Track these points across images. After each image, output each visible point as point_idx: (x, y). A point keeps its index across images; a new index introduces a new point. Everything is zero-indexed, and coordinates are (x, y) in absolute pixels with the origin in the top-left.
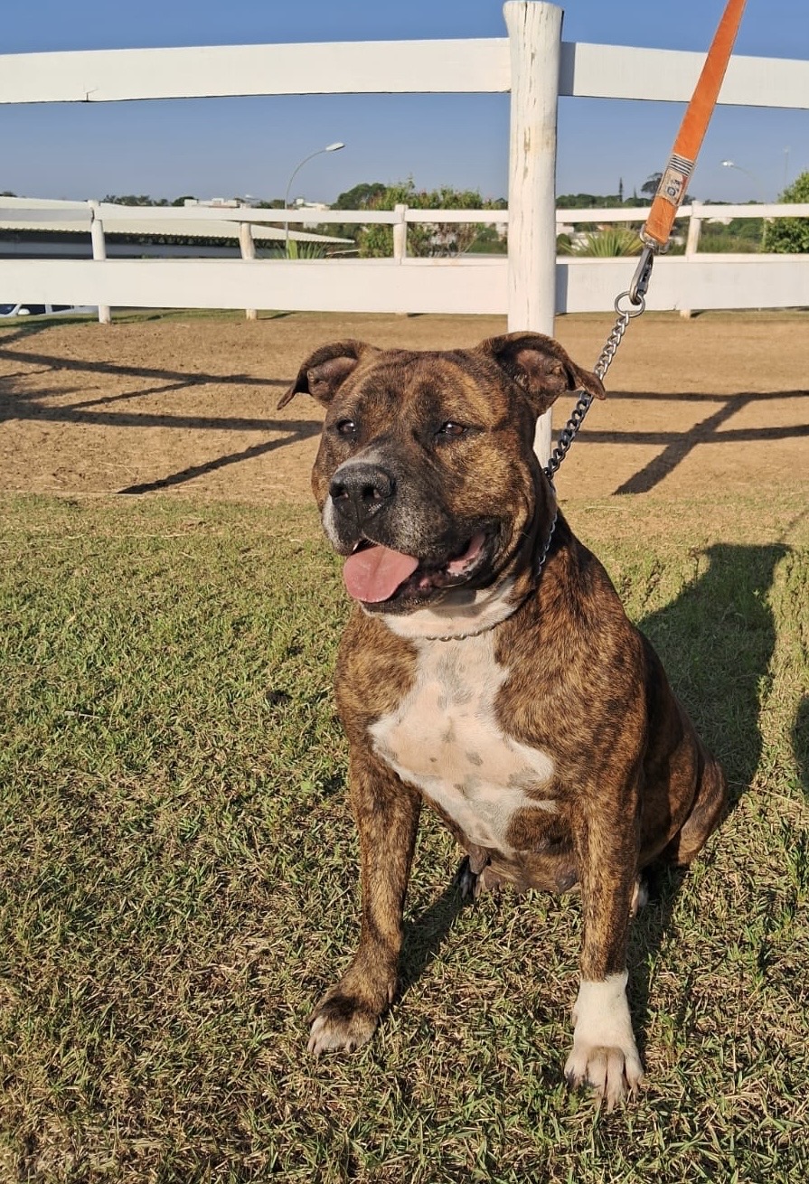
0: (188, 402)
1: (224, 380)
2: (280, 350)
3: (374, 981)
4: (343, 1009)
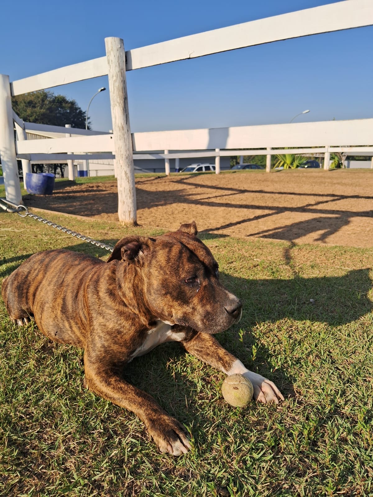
0: (238, 199)
2: (276, 182)
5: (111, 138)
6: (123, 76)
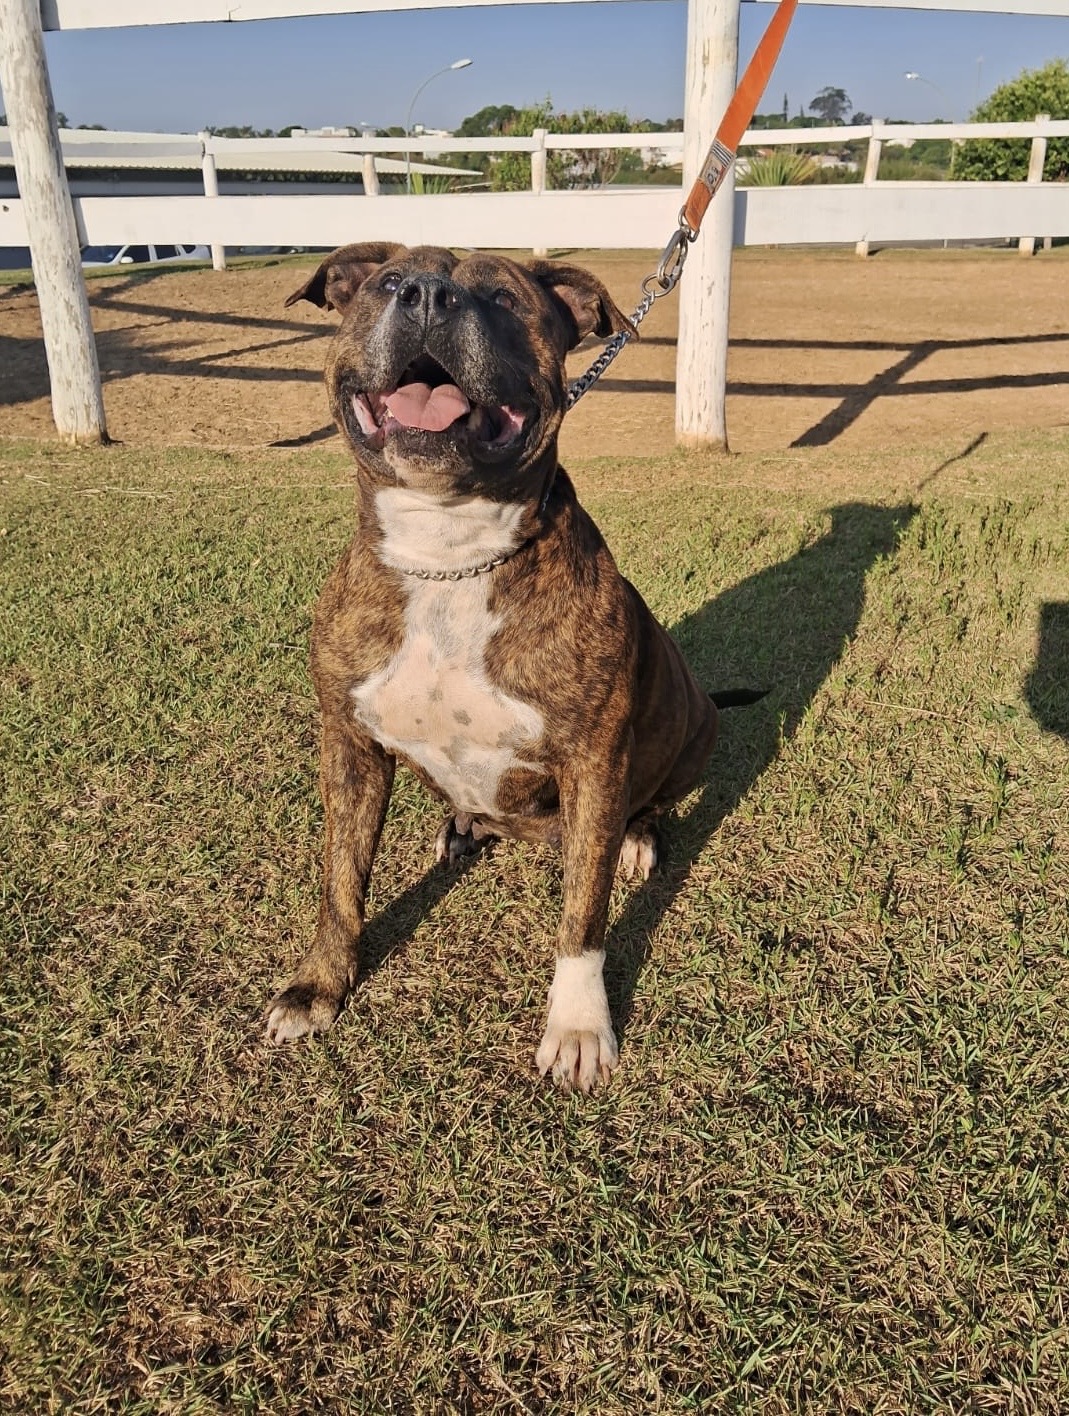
3: (333, 966)
4: (301, 998)
5: (5, 208)
6: (39, 48)
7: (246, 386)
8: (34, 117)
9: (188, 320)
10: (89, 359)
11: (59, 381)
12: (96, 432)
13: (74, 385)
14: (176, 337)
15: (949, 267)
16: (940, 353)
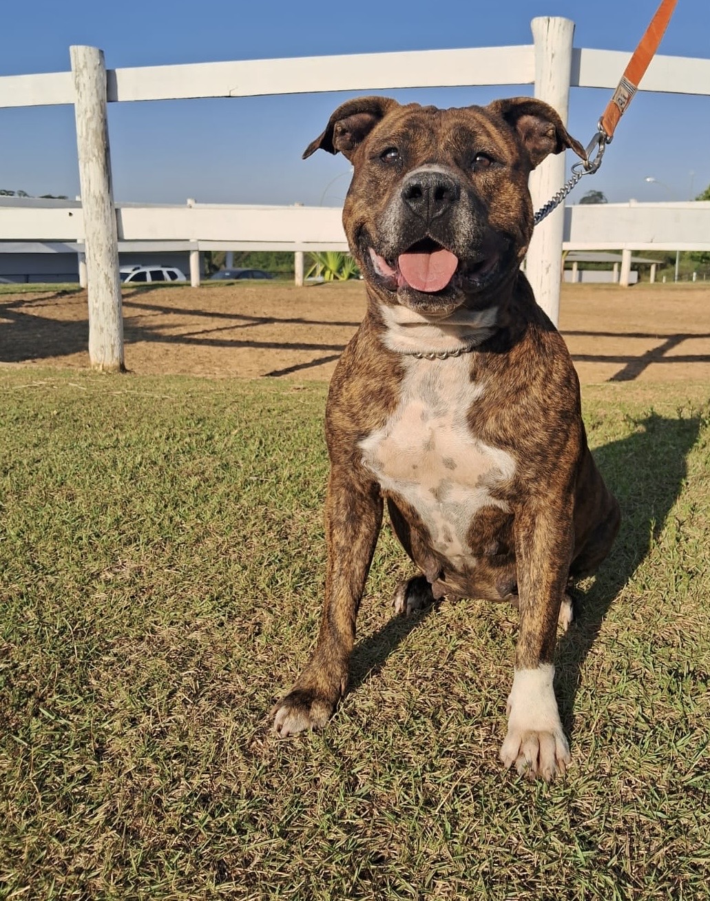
0: (263, 333)
1: (287, 321)
2: (322, 304)
3: (330, 675)
4: (302, 699)
5: (70, 214)
6: (103, 111)
7: (215, 350)
8: (97, 154)
9: (175, 313)
10: (117, 314)
11: (95, 328)
12: (117, 364)
13: (105, 331)
14: (167, 322)
15: (684, 294)
16: (688, 341)
